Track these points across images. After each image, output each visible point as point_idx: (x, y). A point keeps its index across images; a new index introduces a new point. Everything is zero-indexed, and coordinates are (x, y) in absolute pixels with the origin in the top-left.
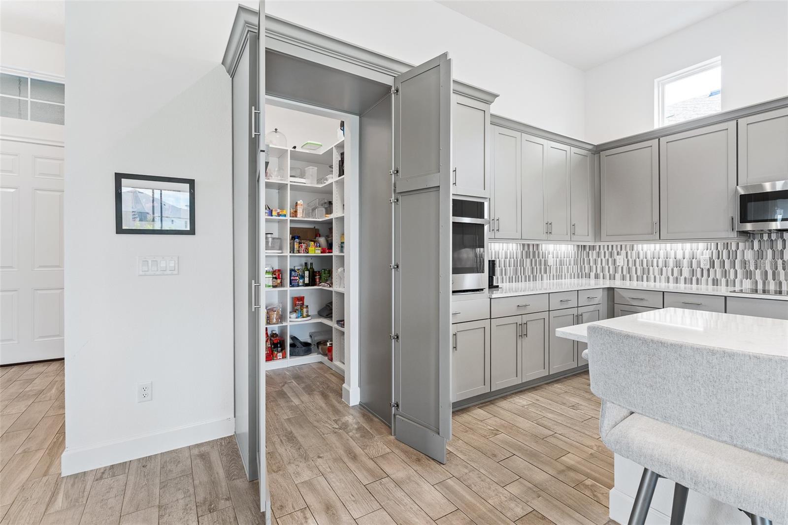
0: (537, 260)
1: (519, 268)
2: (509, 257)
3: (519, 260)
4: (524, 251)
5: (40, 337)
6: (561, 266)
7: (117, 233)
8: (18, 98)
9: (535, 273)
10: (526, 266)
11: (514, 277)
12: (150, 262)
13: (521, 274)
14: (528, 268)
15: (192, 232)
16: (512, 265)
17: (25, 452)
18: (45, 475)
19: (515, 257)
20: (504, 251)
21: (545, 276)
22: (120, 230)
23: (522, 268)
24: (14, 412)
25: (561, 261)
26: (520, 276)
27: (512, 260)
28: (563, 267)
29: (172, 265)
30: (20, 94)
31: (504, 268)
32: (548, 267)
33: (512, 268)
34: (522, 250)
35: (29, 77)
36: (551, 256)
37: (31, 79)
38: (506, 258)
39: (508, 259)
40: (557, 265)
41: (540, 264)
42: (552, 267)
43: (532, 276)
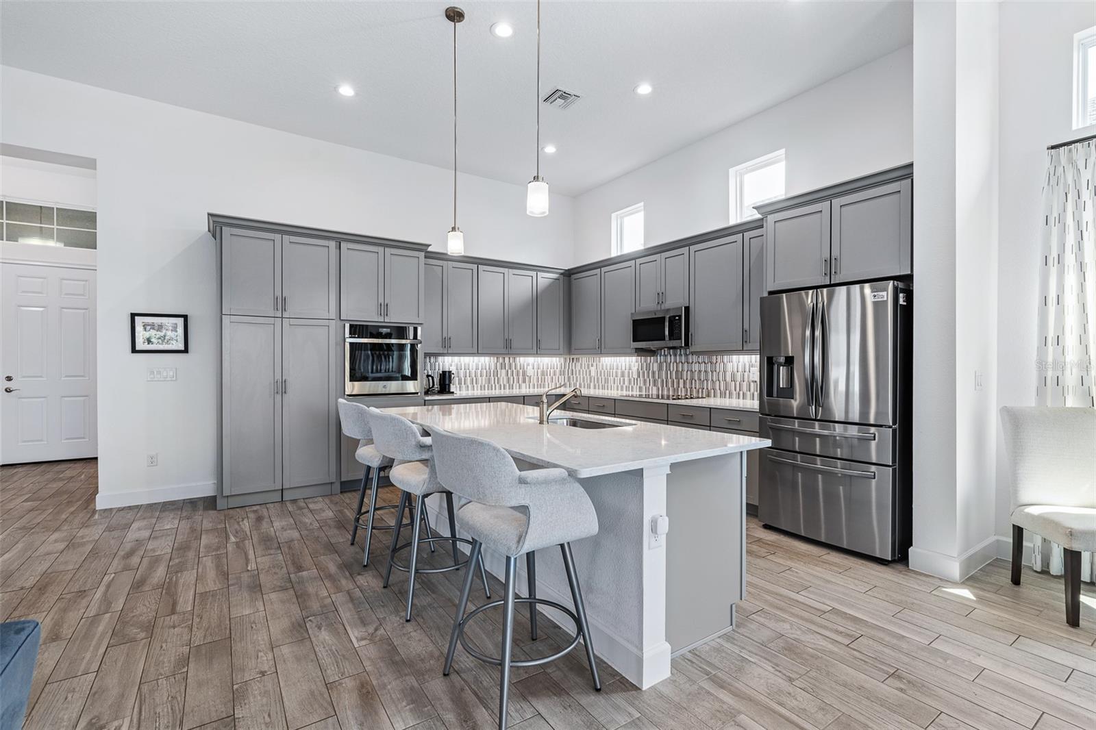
0: (514, 371)
1: (493, 378)
2: (480, 368)
3: (492, 371)
4: (498, 364)
5: (67, 439)
6: (543, 377)
7: (132, 352)
8: (39, 225)
9: (512, 383)
10: (501, 376)
11: (486, 386)
12: (155, 373)
13: (494, 383)
14: (503, 378)
15: (186, 351)
16: (485, 376)
17: (68, 502)
18: (85, 509)
19: (487, 368)
20: (474, 364)
21: (523, 385)
22: (134, 350)
23: (496, 378)
24: (54, 486)
25: (543, 372)
26: (493, 385)
27: (485, 371)
28: (546, 377)
29: (171, 374)
30: (41, 220)
31: (474, 378)
32: (527, 378)
33: (484, 378)
34: (496, 361)
35: (55, 207)
36: (531, 367)
37: (57, 208)
38: (477, 369)
39: (479, 371)
40: (539, 374)
41: (518, 375)
42: (532, 377)
43: (508, 385)
